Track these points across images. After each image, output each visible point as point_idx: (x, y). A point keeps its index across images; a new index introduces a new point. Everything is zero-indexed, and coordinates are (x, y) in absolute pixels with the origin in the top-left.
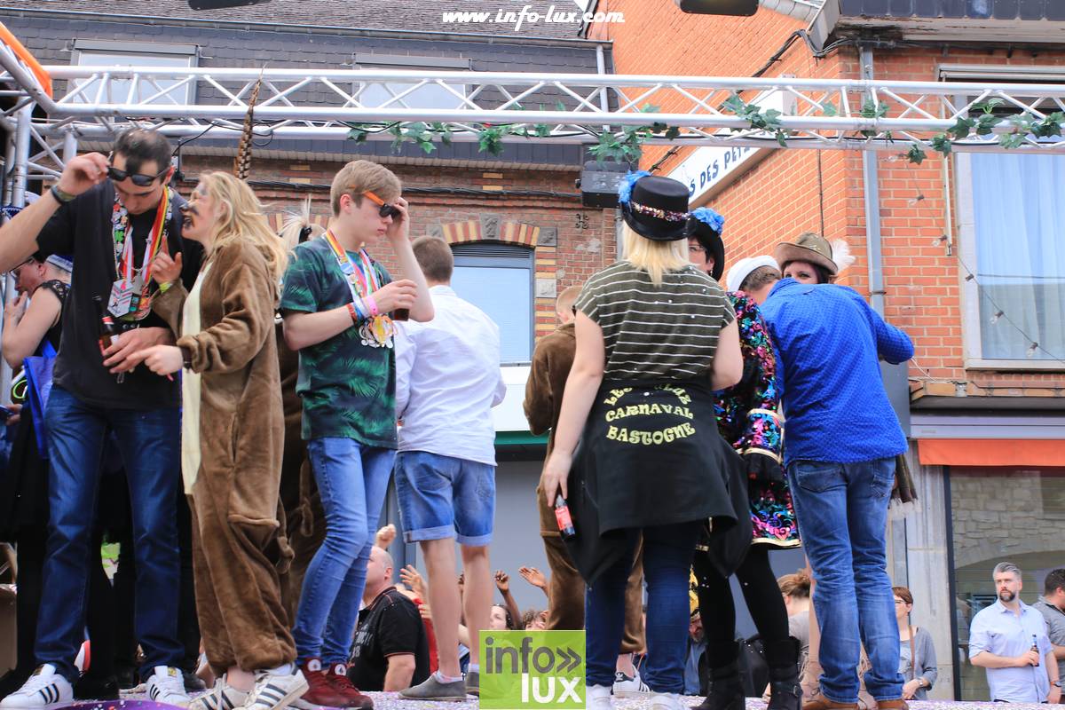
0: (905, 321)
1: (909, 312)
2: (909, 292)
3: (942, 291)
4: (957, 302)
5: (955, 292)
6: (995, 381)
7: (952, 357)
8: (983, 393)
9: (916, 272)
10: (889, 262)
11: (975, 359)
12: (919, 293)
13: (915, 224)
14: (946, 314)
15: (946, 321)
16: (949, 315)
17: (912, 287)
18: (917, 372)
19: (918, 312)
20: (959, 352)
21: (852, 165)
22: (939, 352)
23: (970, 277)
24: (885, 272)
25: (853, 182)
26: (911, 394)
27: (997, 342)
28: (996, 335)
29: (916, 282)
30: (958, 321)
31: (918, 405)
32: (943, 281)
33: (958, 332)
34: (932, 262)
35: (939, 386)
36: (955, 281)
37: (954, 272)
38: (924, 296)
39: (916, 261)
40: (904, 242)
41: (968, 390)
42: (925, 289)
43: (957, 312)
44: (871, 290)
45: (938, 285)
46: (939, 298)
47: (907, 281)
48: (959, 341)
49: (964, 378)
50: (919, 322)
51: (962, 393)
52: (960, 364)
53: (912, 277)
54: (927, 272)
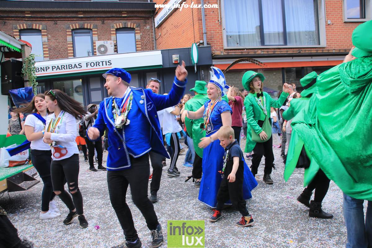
0: (211, 39)
1: (212, 37)
2: (212, 33)
3: (219, 33)
4: (222, 35)
5: (221, 32)
6: (230, 51)
7: (221, 47)
8: (227, 54)
9: (213, 28)
10: (207, 26)
11: (226, 47)
12: (214, 33)
13: (212, 18)
14: (219, 37)
15: (220, 39)
16: (220, 38)
17: (212, 32)
18: (214, 50)
19: (214, 37)
20: (222, 46)
22: (219, 46)
23: (224, 29)
24: (206, 29)
26: (212, 55)
27: (231, 43)
28: (230, 42)
29: (213, 31)
30: (222, 39)
31: (214, 57)
32: (219, 30)
33: (222, 41)
34: (216, 26)
35: (217, 53)
36: (221, 30)
37: (221, 28)
38: (214, 34)
39: (213, 26)
40: (210, 22)
41: (224, 53)
43: (222, 37)
44: (203, 33)
47: (211, 31)
48: (222, 43)
49: (223, 51)
50: (214, 39)
51: (222, 54)
52: (223, 48)
53: (212, 30)
54: (215, 28)
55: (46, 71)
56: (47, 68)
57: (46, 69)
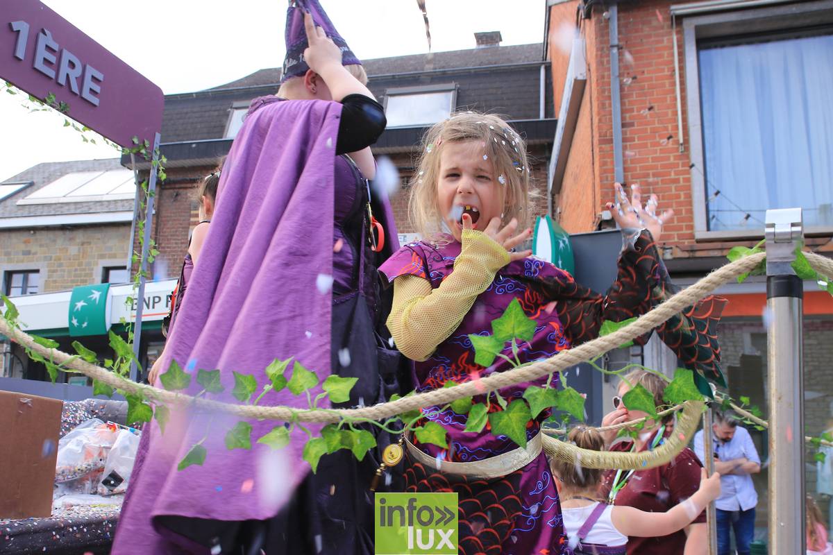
2: (649, 184)
4: (688, 188)
9: (655, 167)
10: (633, 161)
11: (701, 233)
12: (657, 183)
13: (654, 131)
14: (680, 198)
15: (680, 204)
16: (682, 198)
17: (651, 180)
20: (691, 227)
21: (603, 91)
22: (675, 229)
23: (692, 166)
25: (603, 104)
29: (654, 175)
30: (691, 203)
33: (690, 211)
34: (668, 158)
39: (654, 159)
40: (645, 146)
42: (662, 180)
45: (673, 176)
46: (673, 186)
47: (647, 175)
48: (692, 219)
52: (692, 236)
53: (651, 172)
54: (664, 166)
55: (153, 307)
56: (157, 300)
57: (154, 303)
